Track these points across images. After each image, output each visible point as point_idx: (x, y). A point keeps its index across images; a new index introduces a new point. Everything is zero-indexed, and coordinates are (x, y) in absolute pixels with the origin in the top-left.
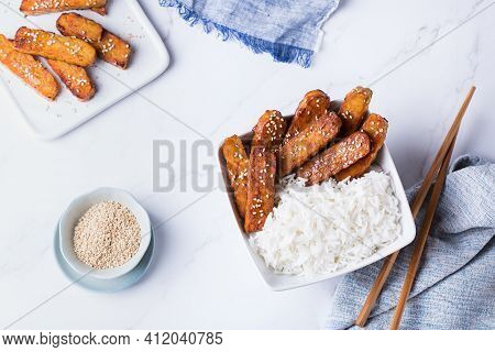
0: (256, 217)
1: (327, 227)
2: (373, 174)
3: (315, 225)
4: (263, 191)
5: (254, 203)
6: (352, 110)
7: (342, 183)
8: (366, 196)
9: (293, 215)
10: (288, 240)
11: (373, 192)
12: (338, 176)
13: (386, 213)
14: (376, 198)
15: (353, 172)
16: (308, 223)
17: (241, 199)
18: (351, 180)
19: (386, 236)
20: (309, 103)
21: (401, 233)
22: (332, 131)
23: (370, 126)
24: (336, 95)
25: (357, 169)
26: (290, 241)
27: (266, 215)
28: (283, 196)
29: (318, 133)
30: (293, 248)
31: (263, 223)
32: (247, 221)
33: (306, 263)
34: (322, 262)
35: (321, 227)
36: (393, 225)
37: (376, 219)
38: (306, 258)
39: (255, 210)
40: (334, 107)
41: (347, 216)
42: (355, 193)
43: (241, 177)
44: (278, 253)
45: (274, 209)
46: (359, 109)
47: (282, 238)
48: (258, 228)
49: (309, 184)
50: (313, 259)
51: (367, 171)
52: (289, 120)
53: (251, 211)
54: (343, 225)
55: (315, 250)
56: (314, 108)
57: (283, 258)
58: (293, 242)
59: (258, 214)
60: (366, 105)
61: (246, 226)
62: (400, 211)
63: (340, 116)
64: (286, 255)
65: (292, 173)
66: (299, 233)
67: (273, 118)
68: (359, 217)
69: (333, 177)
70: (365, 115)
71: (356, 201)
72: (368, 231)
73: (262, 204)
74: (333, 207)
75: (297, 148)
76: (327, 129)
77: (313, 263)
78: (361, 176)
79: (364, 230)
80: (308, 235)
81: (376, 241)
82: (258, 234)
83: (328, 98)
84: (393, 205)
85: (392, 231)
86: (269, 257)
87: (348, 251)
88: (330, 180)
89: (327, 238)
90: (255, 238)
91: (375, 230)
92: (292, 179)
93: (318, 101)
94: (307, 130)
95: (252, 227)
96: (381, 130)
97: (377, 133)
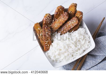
0: (47, 47)
1: (68, 47)
2: (80, 29)
4: (48, 38)
5: (46, 42)
6: (72, 11)
7: (71, 33)
8: (79, 36)
9: (58, 45)
10: (57, 53)
11: (81, 34)
12: (70, 31)
13: (86, 40)
14: (82, 36)
15: (75, 29)
16: (63, 46)
17: (42, 41)
18: (74, 31)
19: (86, 47)
20: (58, 10)
21: (91, 45)
22: (66, 18)
23: (78, 15)
24: (66, 7)
25: (75, 28)
27: (50, 46)
29: (62, 19)
30: (59, 54)
31: (49, 48)
32: (44, 48)
33: (64, 58)
34: (68, 57)
35: (67, 47)
36: (88, 44)
37: (83, 42)
38: (63, 57)
39: (46, 44)
40: (66, 10)
41: (74, 43)
42: (75, 35)
43: (41, 35)
44: (55, 56)
45: (52, 43)
46: (74, 10)
47: (55, 52)
48: (48, 50)
49: (61, 35)
50: (65, 57)
51: (78, 28)
52: (53, 16)
54: (73, 46)
55: (66, 54)
56: (60, 11)
57: (57, 58)
58: (59, 53)
59: (47, 45)
60: (76, 8)
61: (44, 50)
62: (90, 39)
63: (68, 13)
65: (56, 32)
66: (60, 50)
67: (48, 16)
68: (78, 42)
69: (69, 31)
70: (76, 11)
71: (76, 38)
72: (81, 46)
73: (48, 42)
75: (56, 24)
76: (65, 17)
77: (66, 58)
78: (77, 30)
79: (79, 47)
80: (63, 50)
81: (84, 49)
83: (64, 8)
84: (87, 37)
85: (88, 45)
86: (52, 58)
87: (76, 53)
88: (68, 32)
89: (69, 50)
90: (48, 53)
91: (83, 46)
92: (56, 33)
93: (61, 9)
94: (59, 18)
95: (46, 50)
96: (81, 16)
97: (80, 16)
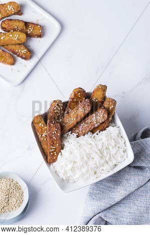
0: (53, 156)
1: (88, 158)
2: (110, 129)
3: (83, 158)
4: (55, 142)
5: (52, 148)
6: (97, 97)
7: (95, 134)
8: (108, 140)
9: (71, 154)
10: (70, 166)
11: (111, 138)
12: (93, 131)
13: (119, 147)
14: (113, 141)
15: (101, 128)
16: (79, 157)
17: (45, 146)
18: (99, 132)
19: (119, 159)
20: (75, 95)
21: (127, 157)
22: (88, 109)
23: (106, 105)
24: (88, 89)
27: (58, 154)
28: (66, 144)
29: (81, 110)
30: (73, 169)
31: (56, 158)
32: (49, 158)
33: (80, 176)
34: (88, 175)
35: (86, 159)
36: (123, 154)
37: (113, 151)
38: (80, 174)
39: (52, 152)
40: (88, 96)
41: (99, 152)
42: (102, 139)
43: (44, 135)
44: (65, 173)
45: (62, 151)
46: (101, 96)
47: (67, 165)
48: (54, 161)
49: (78, 136)
50: (83, 175)
51: (108, 127)
52: (65, 104)
53: (50, 153)
54: (97, 156)
55: (84, 170)
56: (78, 97)
57: (68, 175)
58: (72, 167)
59: (54, 154)
60: (104, 94)
61: (48, 160)
62: (125, 146)
63: (91, 100)
64: (69, 174)
65: (69, 131)
66: (75, 162)
67: (58, 105)
68: (105, 151)
69: (91, 131)
70: (104, 98)
71: (103, 144)
72: (110, 158)
73: (55, 149)
74: (91, 148)
75: (71, 119)
76: (85, 108)
77: (83, 176)
78: (105, 129)
79: (107, 159)
80: (79, 163)
81: (115, 162)
82: (55, 164)
83: (84, 92)
84: (122, 143)
85: (122, 157)
86: (61, 175)
87: (101, 169)
88: (89, 133)
89: (89, 163)
90: (54, 166)
91: (113, 157)
92: (70, 134)
93: (79, 94)
94: (75, 109)
95: (51, 160)
96: (113, 106)
97: (111, 108)
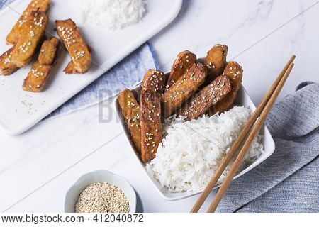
0: (149, 148)
1: (205, 148)
2: (236, 108)
3: (197, 148)
4: (153, 127)
5: (147, 137)
6: (214, 62)
9: (178, 142)
12: (210, 111)
15: (221, 108)
17: (136, 137)
18: (219, 114)
19: (253, 152)
20: (181, 59)
22: (201, 76)
23: (230, 71)
25: (224, 106)
26: (178, 162)
27: (157, 145)
28: (169, 130)
29: (191, 79)
30: (182, 169)
31: (155, 152)
32: (143, 152)
33: (192, 178)
34: (205, 176)
36: (257, 145)
38: (192, 175)
39: (148, 142)
40: (200, 61)
41: (220, 138)
42: (223, 122)
43: (134, 120)
44: (170, 173)
45: (163, 140)
46: (220, 59)
47: (172, 160)
48: (153, 157)
49: (186, 120)
50: (197, 175)
51: (231, 107)
53: (145, 143)
55: (199, 167)
56: (185, 62)
57: (174, 178)
58: (181, 162)
59: (151, 145)
60: (224, 56)
61: (142, 156)
63: (205, 67)
64: (177, 174)
65: (173, 114)
67: (155, 74)
69: (207, 113)
70: (224, 65)
73: (153, 137)
74: (208, 133)
75: (176, 93)
76: (196, 75)
77: (198, 179)
78: (227, 110)
80: (192, 155)
82: (153, 161)
85: (256, 149)
88: (204, 115)
89: (207, 156)
90: (151, 164)
92: (175, 118)
93: (187, 57)
94: (181, 79)
95: (147, 156)
96: (238, 73)
97: (235, 75)
